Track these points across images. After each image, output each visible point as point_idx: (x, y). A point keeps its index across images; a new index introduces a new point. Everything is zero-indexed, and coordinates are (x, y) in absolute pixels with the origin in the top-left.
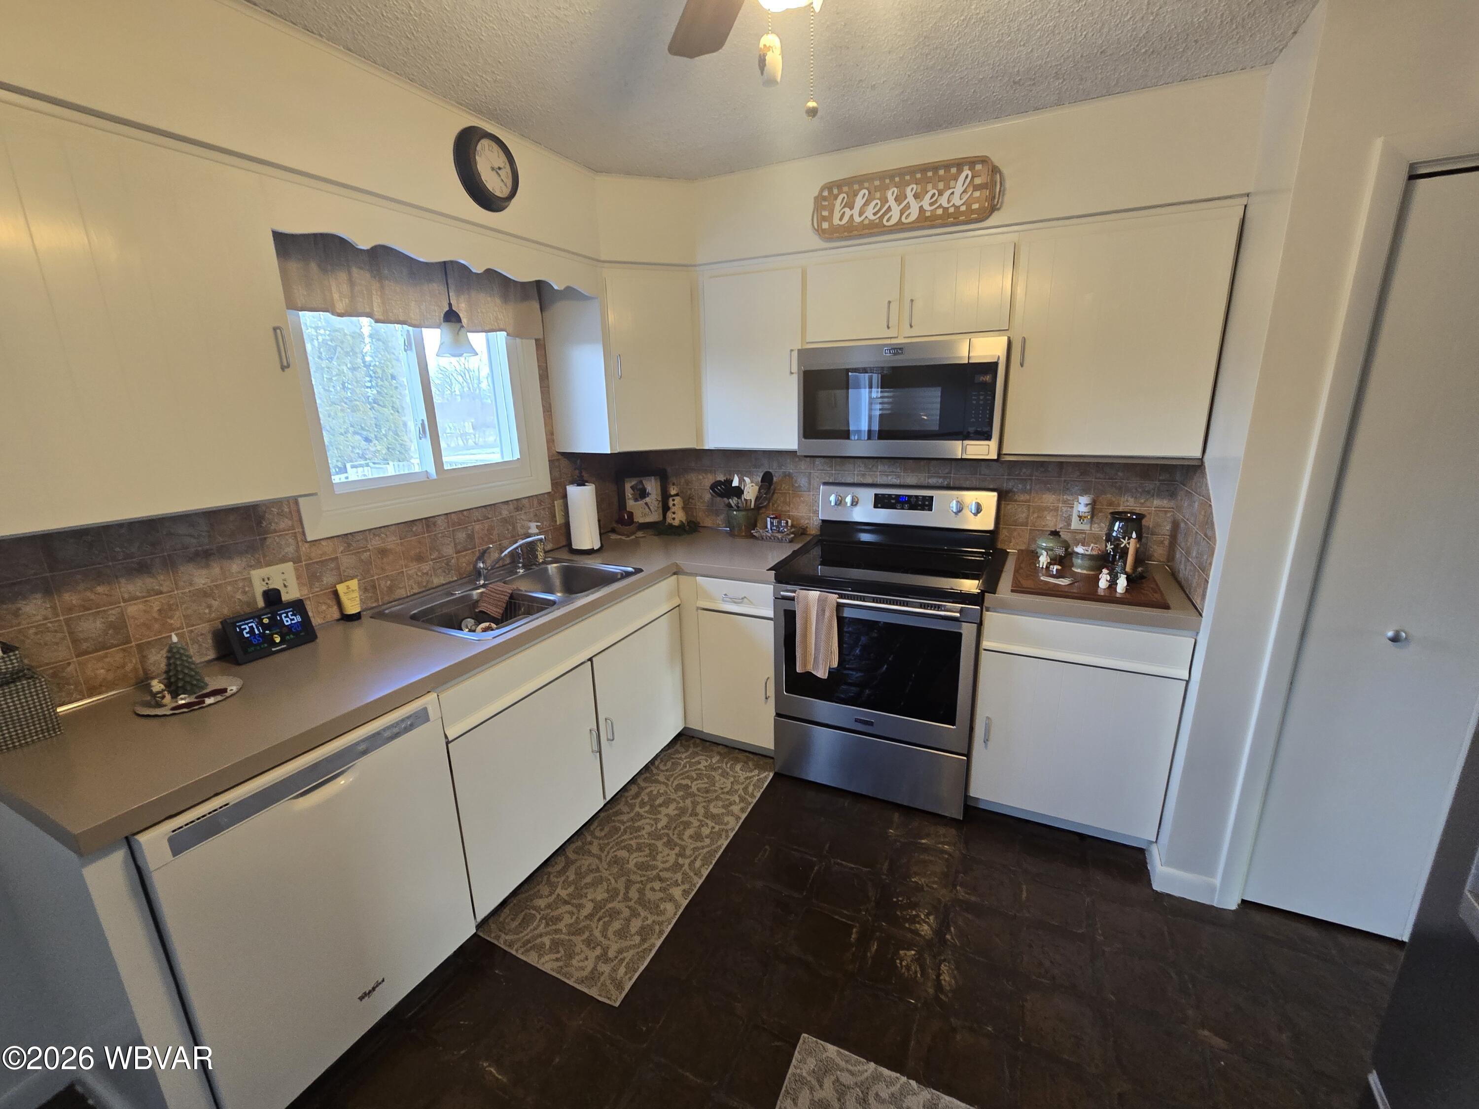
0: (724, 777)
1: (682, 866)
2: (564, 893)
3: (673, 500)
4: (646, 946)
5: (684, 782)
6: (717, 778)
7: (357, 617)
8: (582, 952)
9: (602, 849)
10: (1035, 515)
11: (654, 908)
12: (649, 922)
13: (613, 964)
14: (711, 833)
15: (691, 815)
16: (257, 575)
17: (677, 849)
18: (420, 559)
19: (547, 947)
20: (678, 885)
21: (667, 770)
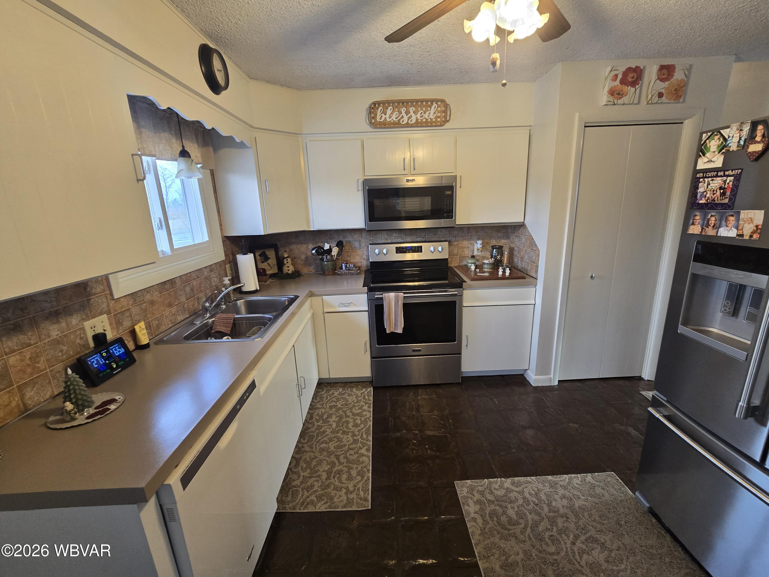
0: (350, 396)
1: (358, 440)
2: (306, 474)
3: (287, 260)
4: (365, 479)
5: (333, 404)
6: (347, 398)
7: (147, 346)
8: (336, 494)
9: (311, 447)
10: (461, 251)
11: (357, 462)
12: (360, 468)
13: (355, 493)
14: (361, 421)
15: (346, 418)
16: (87, 324)
17: (350, 434)
18: (170, 305)
19: (316, 500)
20: (362, 449)
21: (319, 402)
